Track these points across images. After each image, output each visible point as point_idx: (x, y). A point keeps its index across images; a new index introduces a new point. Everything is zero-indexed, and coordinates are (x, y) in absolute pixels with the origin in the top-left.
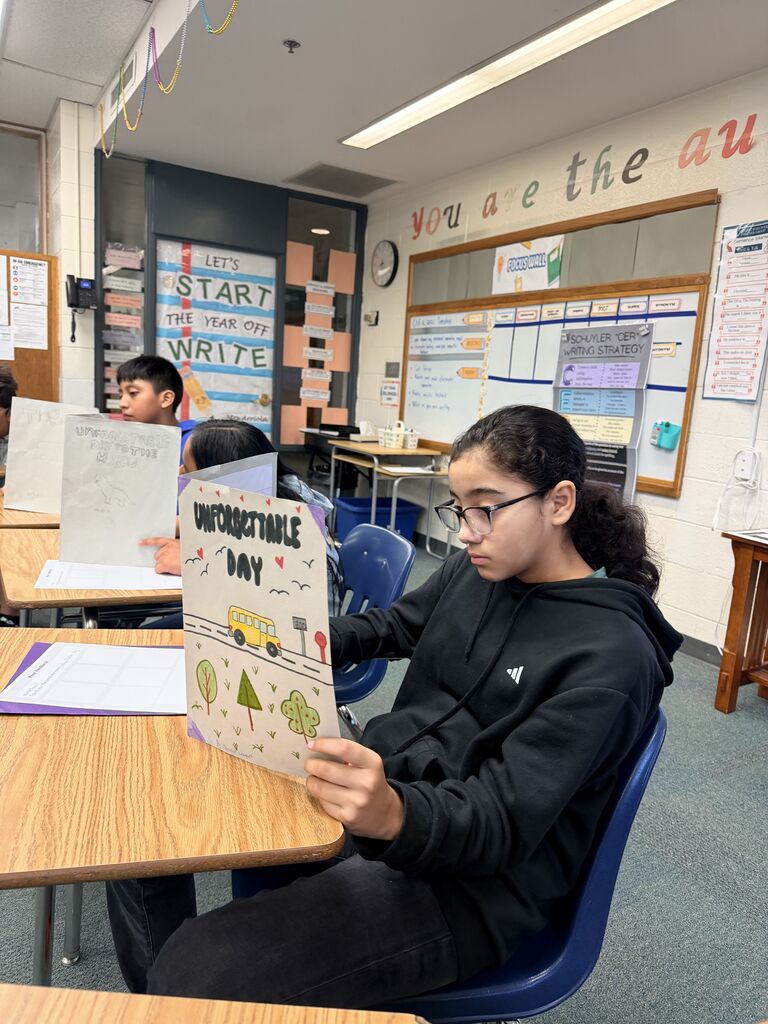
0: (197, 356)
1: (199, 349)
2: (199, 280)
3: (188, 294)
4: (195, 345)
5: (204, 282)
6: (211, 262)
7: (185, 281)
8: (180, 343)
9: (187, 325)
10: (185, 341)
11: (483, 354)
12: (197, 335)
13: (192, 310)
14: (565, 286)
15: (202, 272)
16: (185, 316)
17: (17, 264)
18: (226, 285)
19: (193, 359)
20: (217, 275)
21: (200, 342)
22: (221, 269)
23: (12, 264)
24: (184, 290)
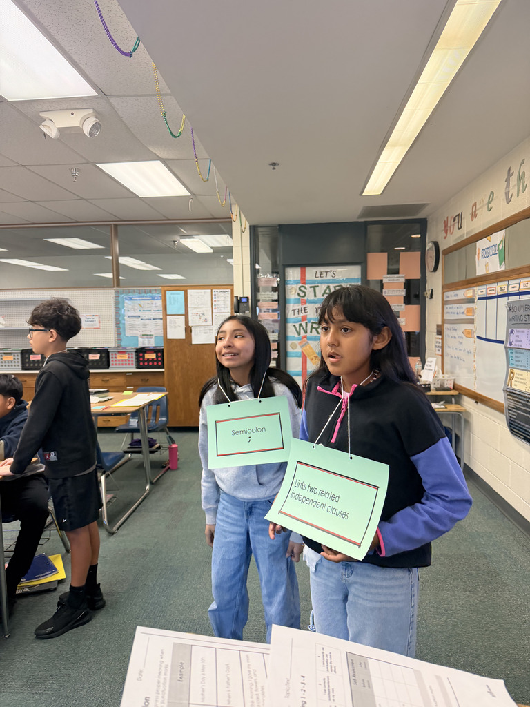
0: (311, 332)
1: (312, 327)
2: (311, 287)
3: (305, 296)
4: (309, 325)
5: (314, 288)
6: (318, 275)
7: (302, 289)
8: (301, 325)
9: (304, 314)
10: (304, 324)
11: (473, 319)
12: (310, 319)
13: (307, 305)
14: (508, 269)
15: (313, 282)
16: (303, 309)
17: (216, 293)
18: (328, 287)
19: (309, 334)
20: (322, 282)
21: (313, 323)
22: (325, 278)
23: (214, 293)
24: (302, 294)
